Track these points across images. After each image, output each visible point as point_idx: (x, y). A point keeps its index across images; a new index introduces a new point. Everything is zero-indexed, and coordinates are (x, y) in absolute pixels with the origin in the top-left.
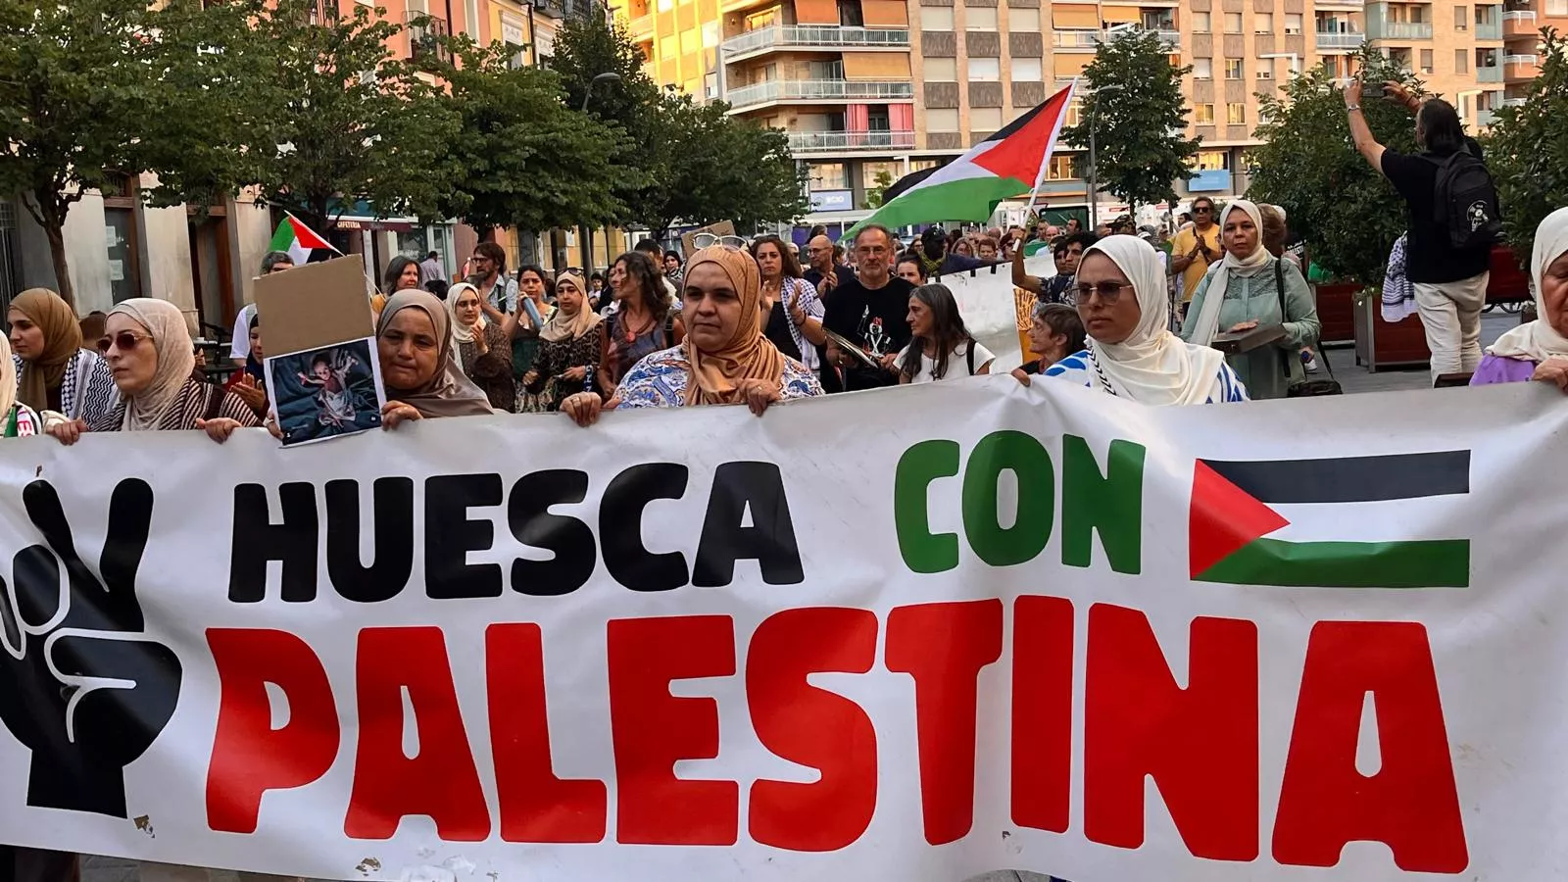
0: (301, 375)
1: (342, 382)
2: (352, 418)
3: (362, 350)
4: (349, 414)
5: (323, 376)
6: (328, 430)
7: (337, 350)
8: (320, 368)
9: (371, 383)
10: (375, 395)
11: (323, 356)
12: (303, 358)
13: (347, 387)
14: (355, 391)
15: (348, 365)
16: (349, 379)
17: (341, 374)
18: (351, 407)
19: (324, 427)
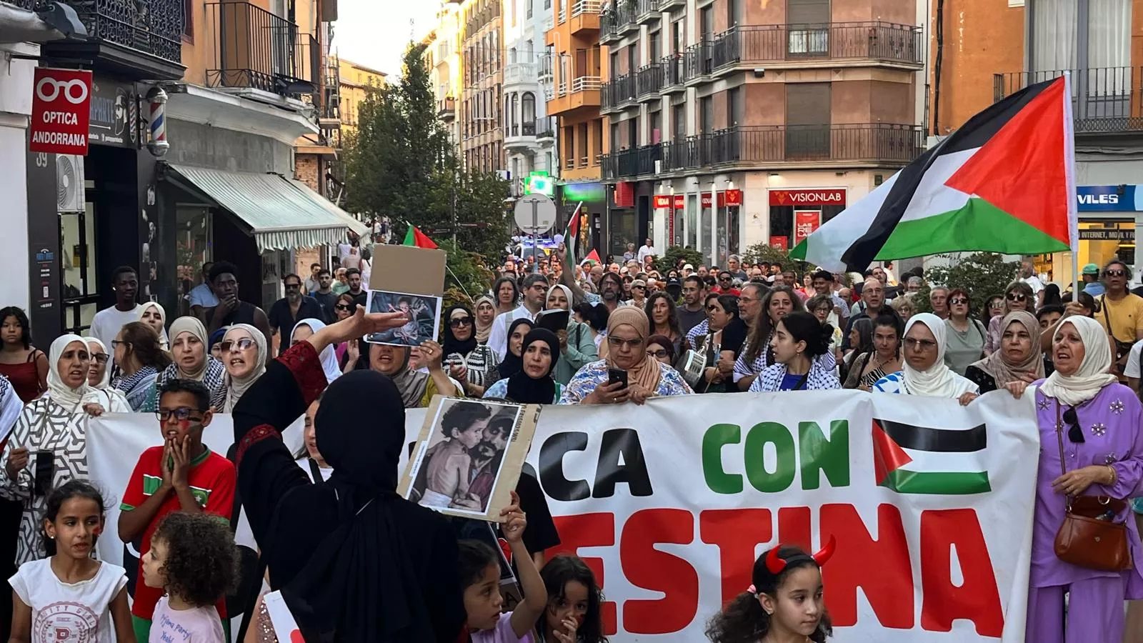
0: (390, 305)
1: (415, 316)
2: (415, 338)
3: (432, 304)
4: (414, 335)
5: (404, 310)
6: (398, 340)
7: (416, 299)
8: (403, 305)
9: (432, 322)
10: (432, 330)
11: (408, 299)
12: (394, 297)
13: (417, 319)
14: (421, 324)
15: (421, 308)
16: (420, 316)
17: (415, 312)
18: (416, 332)
19: (396, 338)
